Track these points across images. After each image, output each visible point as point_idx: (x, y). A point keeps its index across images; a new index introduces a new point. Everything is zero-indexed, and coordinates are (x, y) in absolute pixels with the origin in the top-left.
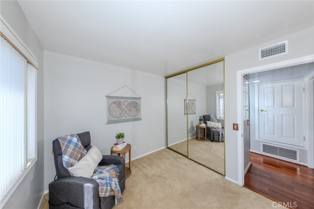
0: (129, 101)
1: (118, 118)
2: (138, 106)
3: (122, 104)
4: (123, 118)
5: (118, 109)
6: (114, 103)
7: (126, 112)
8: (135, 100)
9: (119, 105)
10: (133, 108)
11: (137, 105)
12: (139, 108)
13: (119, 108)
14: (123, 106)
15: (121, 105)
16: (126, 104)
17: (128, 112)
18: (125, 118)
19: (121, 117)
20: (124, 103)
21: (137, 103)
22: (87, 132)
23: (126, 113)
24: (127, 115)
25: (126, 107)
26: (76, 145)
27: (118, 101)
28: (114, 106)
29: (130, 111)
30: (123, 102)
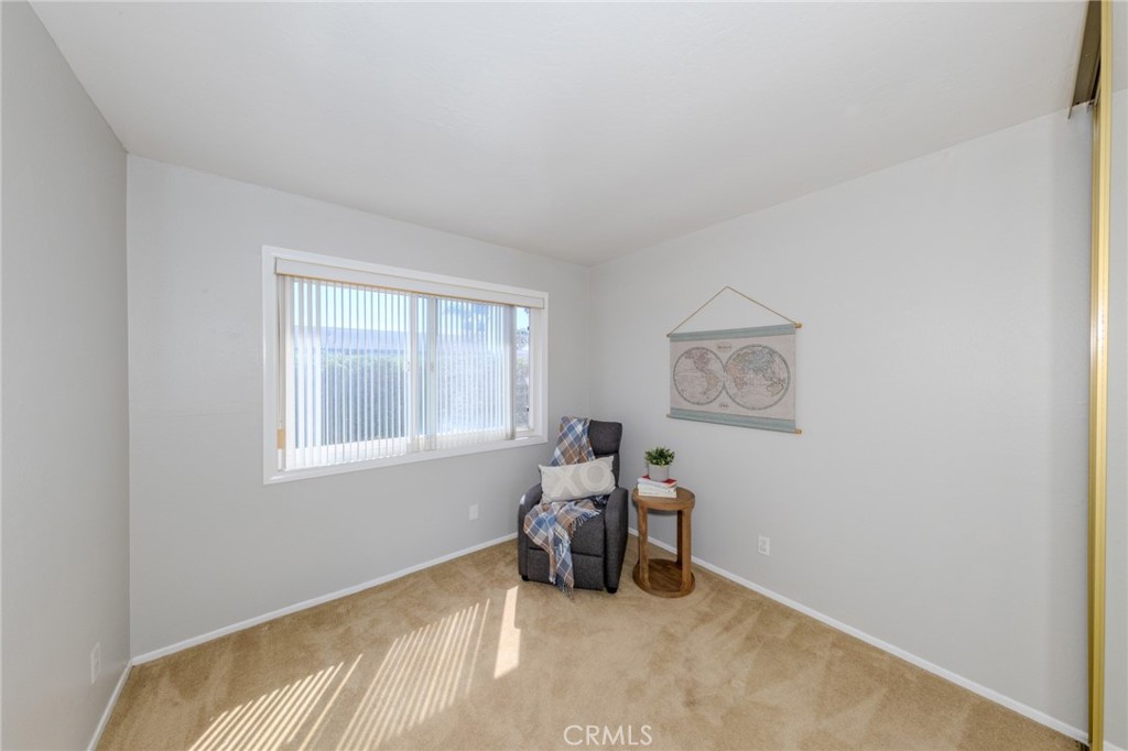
0: (737, 344)
1: (698, 404)
2: (777, 365)
3: (710, 356)
4: (714, 408)
5: (699, 374)
6: (688, 354)
7: (724, 387)
8: (764, 341)
9: (700, 358)
10: (751, 375)
11: (771, 362)
12: (784, 375)
13: (702, 371)
14: (715, 366)
15: (709, 360)
16: (724, 356)
17: (733, 390)
18: (719, 410)
19: (708, 403)
20: (718, 354)
21: (772, 352)
22: (614, 424)
23: (724, 392)
24: (730, 400)
25: (725, 368)
26: (578, 439)
27: (698, 348)
28: (688, 363)
29: (740, 383)
30: (715, 350)
